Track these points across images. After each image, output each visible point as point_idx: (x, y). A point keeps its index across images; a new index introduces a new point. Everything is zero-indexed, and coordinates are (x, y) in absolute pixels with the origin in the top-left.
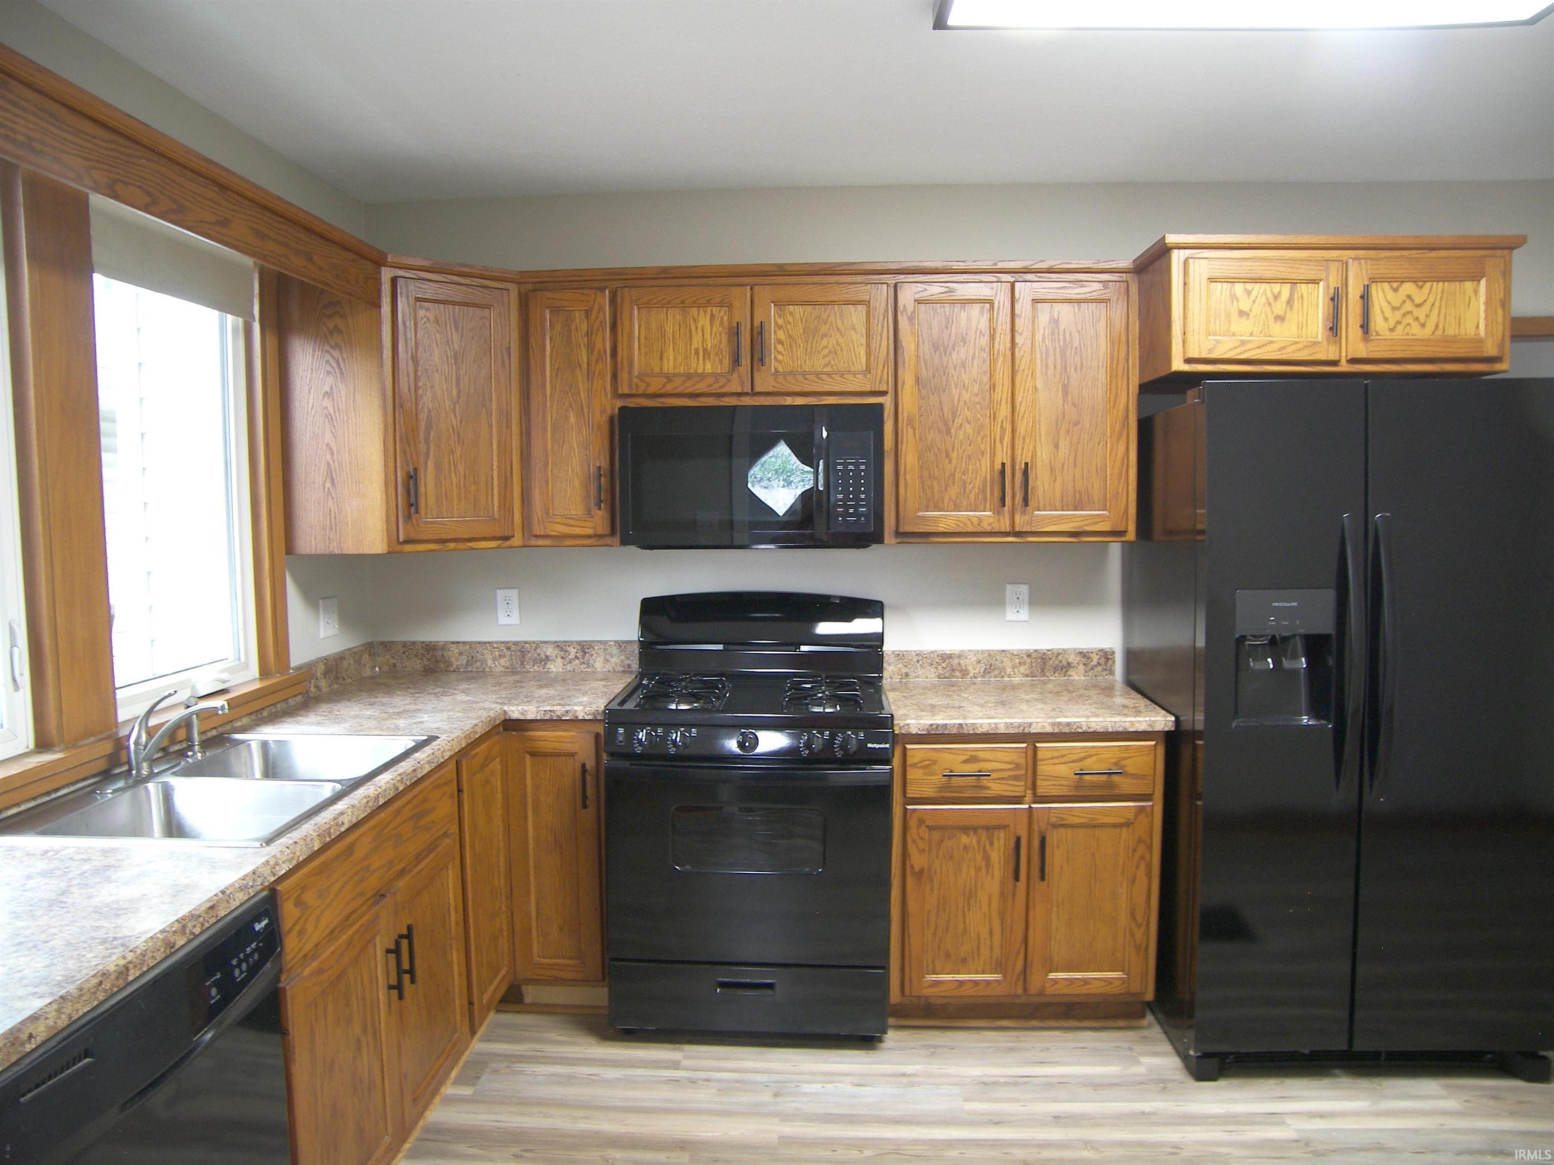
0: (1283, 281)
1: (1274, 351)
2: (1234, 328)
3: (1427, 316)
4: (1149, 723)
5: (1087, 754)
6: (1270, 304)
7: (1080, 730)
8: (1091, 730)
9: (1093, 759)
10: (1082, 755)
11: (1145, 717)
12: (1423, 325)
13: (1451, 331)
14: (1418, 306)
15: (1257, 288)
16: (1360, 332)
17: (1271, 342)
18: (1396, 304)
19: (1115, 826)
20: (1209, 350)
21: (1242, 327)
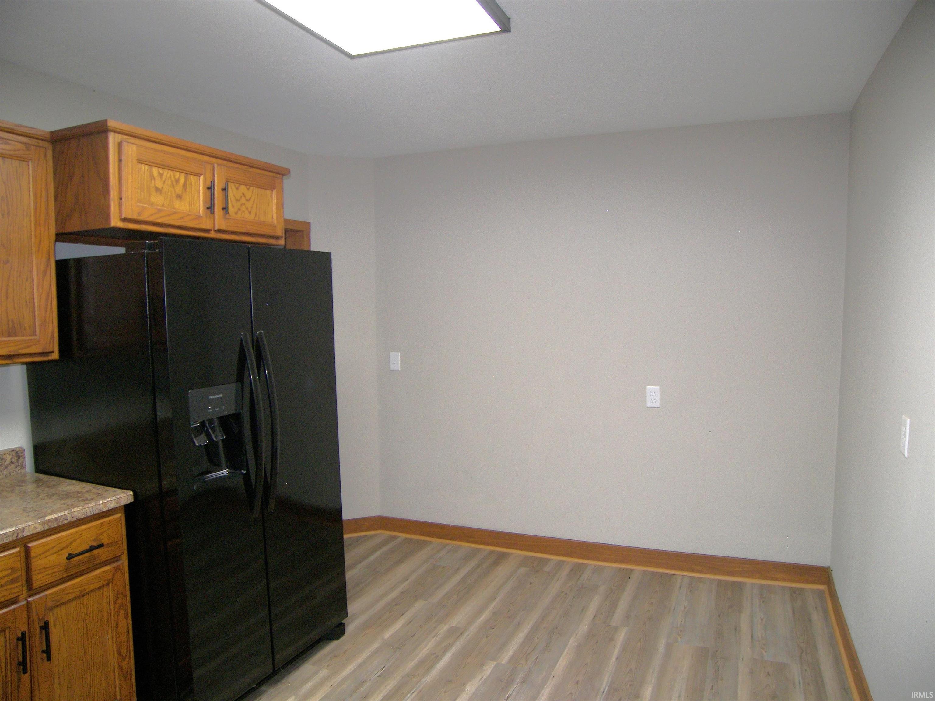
0: (181, 171)
1: (178, 219)
2: (153, 199)
3: (252, 207)
4: (116, 501)
5: (72, 539)
6: (173, 186)
7: (66, 522)
8: (75, 519)
9: (78, 542)
10: (69, 542)
11: (112, 497)
12: (250, 213)
13: (262, 219)
14: (248, 200)
15: (167, 173)
16: (222, 212)
17: (175, 213)
18: (238, 198)
19: (98, 589)
20: (138, 213)
21: (158, 199)
